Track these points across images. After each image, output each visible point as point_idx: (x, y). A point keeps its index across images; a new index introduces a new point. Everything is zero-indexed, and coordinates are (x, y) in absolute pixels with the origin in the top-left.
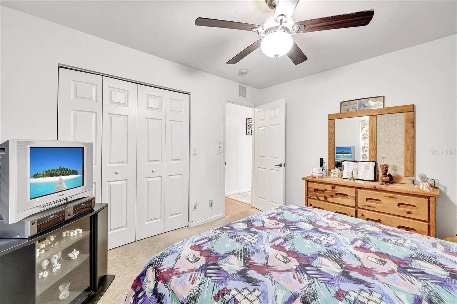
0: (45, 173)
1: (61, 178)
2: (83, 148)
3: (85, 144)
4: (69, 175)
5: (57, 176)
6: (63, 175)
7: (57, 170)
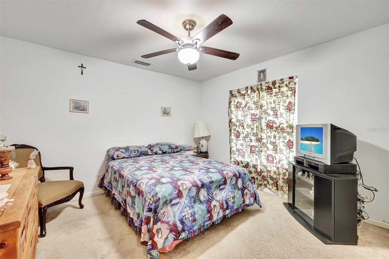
0: (305, 138)
1: (311, 143)
2: (323, 128)
3: (323, 125)
4: (315, 142)
5: (309, 141)
6: (312, 141)
7: (310, 137)
